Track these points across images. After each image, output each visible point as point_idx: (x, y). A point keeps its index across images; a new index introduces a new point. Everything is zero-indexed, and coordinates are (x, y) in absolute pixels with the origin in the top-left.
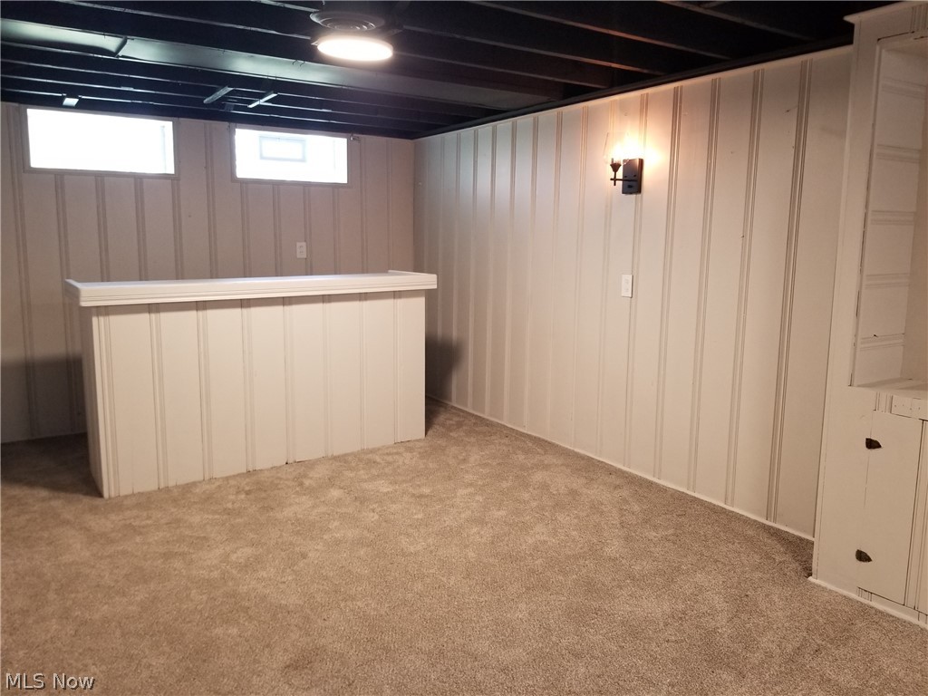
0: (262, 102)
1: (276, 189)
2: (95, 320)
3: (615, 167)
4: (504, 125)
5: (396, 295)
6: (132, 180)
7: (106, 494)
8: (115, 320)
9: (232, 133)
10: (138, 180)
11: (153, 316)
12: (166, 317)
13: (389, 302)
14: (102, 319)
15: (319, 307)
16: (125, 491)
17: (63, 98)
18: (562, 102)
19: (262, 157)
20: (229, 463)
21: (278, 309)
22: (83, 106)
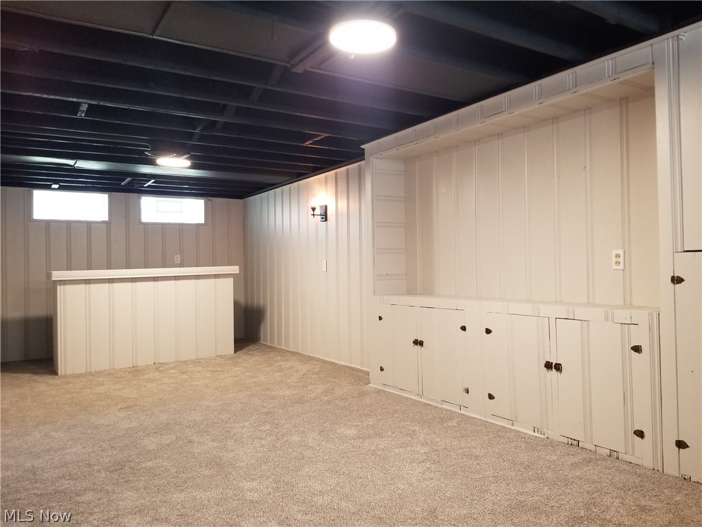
0: (149, 183)
1: (164, 227)
2: (58, 287)
3: (314, 209)
4: (278, 190)
5: (216, 276)
6: (86, 224)
7: (59, 374)
8: (68, 287)
9: (139, 198)
10: (89, 224)
11: (87, 285)
12: (94, 286)
13: (213, 280)
14: (62, 287)
15: (173, 282)
16: (69, 372)
17: (51, 185)
18: (296, 180)
19: (158, 211)
20: (124, 362)
21: (151, 284)
22: (61, 188)
